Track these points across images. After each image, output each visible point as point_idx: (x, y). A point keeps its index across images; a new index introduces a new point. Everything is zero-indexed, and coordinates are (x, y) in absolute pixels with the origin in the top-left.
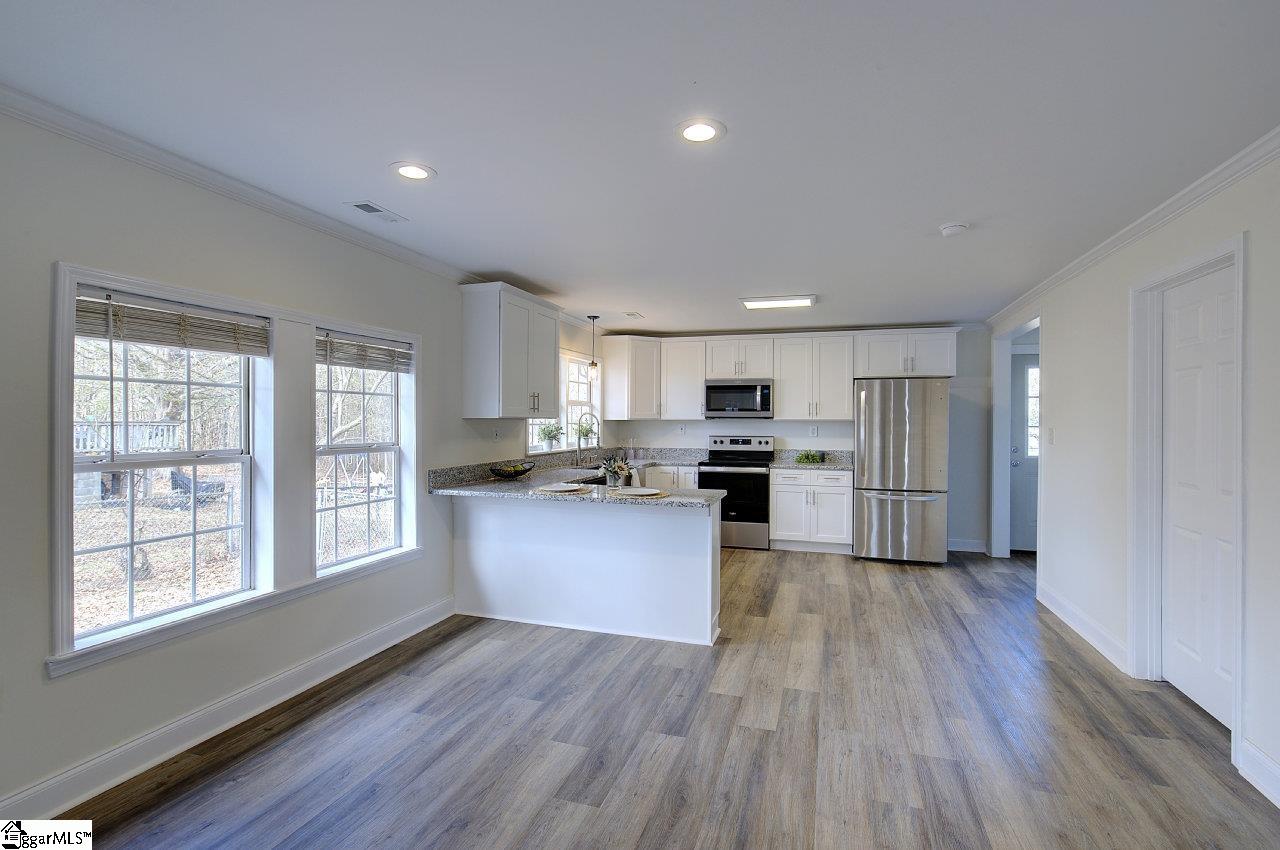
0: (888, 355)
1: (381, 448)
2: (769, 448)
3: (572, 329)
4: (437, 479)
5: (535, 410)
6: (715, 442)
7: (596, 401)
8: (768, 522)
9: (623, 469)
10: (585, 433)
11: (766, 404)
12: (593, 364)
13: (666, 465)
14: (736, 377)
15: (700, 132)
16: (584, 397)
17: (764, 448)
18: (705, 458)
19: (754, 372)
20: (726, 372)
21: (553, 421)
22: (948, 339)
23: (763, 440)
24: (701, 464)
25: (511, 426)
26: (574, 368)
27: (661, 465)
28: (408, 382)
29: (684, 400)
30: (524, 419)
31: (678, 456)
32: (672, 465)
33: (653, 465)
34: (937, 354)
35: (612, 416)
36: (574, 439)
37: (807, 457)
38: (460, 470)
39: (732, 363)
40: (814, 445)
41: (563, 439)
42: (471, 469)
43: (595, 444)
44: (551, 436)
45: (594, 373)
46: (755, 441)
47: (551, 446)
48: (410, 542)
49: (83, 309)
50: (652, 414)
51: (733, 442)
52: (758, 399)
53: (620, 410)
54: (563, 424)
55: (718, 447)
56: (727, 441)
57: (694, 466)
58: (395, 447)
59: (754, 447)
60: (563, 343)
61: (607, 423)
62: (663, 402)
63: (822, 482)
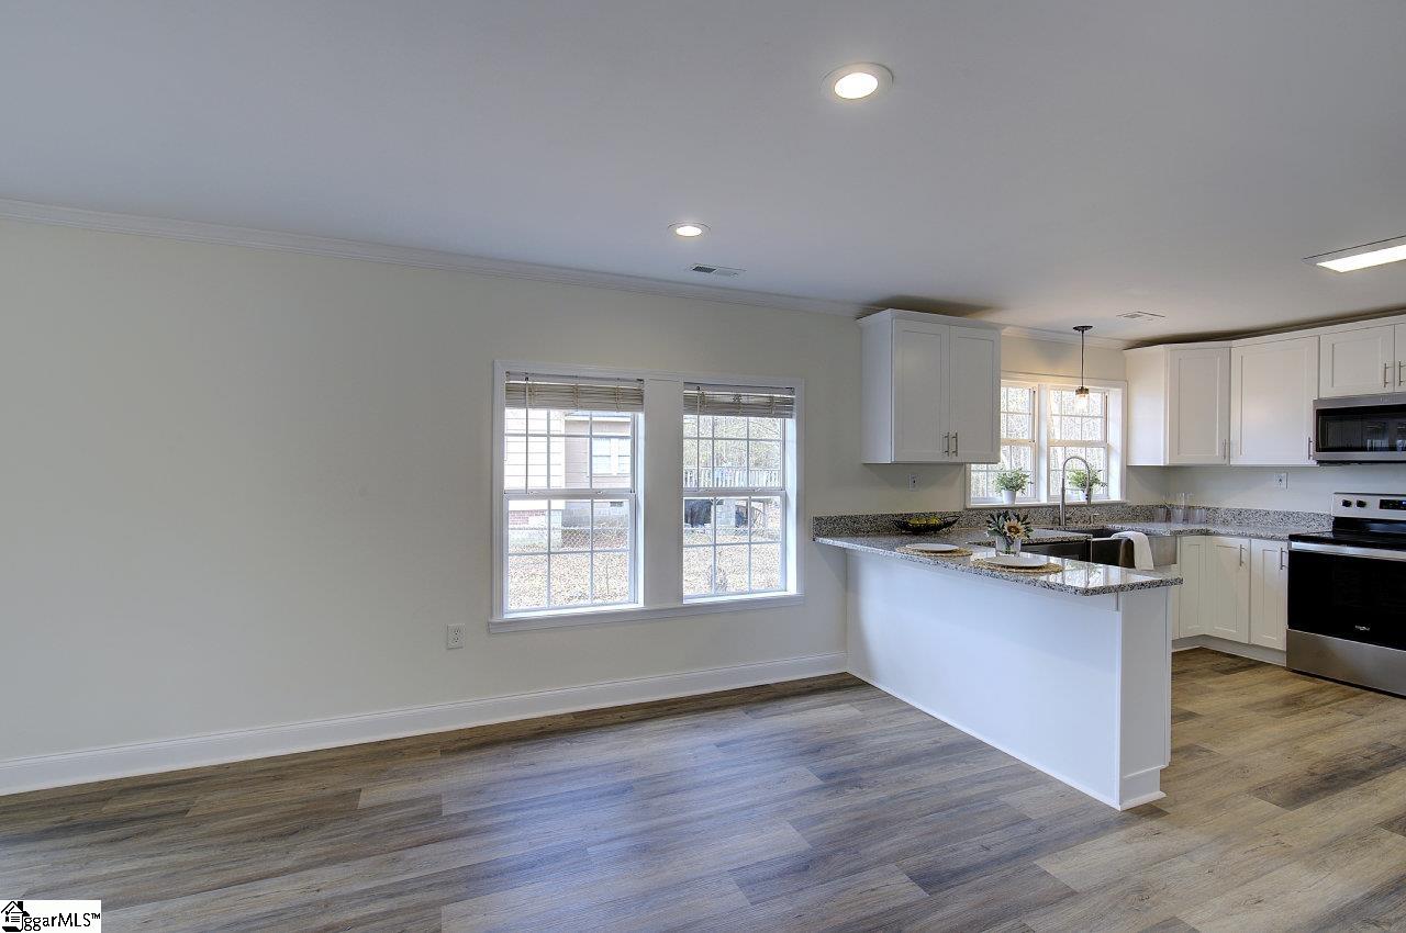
1: (765, 492)
4: (820, 526)
6: (1346, 504)
7: (1115, 438)
9: (1017, 531)
12: (1082, 391)
13: (1228, 535)
15: (856, 85)
20: (1364, 386)
21: (1006, 467)
24: (1294, 538)
25: (938, 472)
27: (1219, 534)
30: (960, 465)
32: (1239, 535)
33: (1201, 533)
35: (1141, 459)
38: (855, 519)
41: (1033, 490)
44: (1012, 486)
45: (1086, 402)
47: (1013, 497)
48: (790, 587)
49: (510, 389)
50: (1214, 457)
53: (1153, 450)
55: (1353, 514)
56: (1377, 503)
57: (1279, 539)
58: (782, 490)
61: (1133, 471)
62: (1235, 437)
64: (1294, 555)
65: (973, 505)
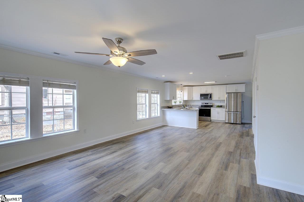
0: (233, 89)
1: (156, 104)
2: (212, 105)
3: (178, 86)
4: (162, 107)
5: (174, 99)
6: (202, 104)
7: (182, 97)
8: (210, 117)
10: (180, 102)
11: (211, 97)
12: (181, 91)
13: (193, 107)
14: (206, 93)
16: (180, 97)
17: (211, 105)
18: (201, 106)
19: (209, 92)
20: (204, 92)
21: (175, 100)
22: (244, 85)
23: (211, 103)
24: (199, 107)
25: (170, 101)
26: (178, 92)
28: (159, 96)
29: (196, 97)
30: (172, 100)
31: (195, 106)
33: (191, 107)
34: (241, 89)
36: (178, 103)
37: (218, 106)
39: (204, 90)
40: (220, 104)
41: (177, 103)
42: (165, 107)
43: (182, 104)
44: (175, 103)
45: (182, 93)
46: (209, 103)
47: (175, 104)
48: (159, 115)
49: (138, 91)
50: (191, 99)
51: (205, 104)
52: (209, 96)
53: (186, 98)
54: (177, 101)
55: (203, 105)
58: (157, 103)
59: (209, 105)
60: (177, 88)
61: (184, 101)
62: (193, 97)
63: (220, 110)
64: (199, 109)
65: (172, 105)
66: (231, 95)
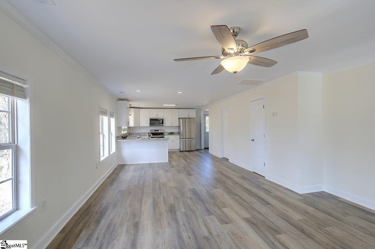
0: (185, 114)
2: (163, 132)
6: (151, 131)
11: (163, 123)
12: (130, 115)
14: (156, 117)
17: (161, 132)
19: (160, 116)
20: (154, 117)
22: (194, 111)
23: (161, 130)
29: (145, 122)
34: (192, 114)
37: (170, 133)
40: (171, 131)
44: (124, 130)
46: (159, 130)
50: (138, 125)
51: (155, 131)
52: (161, 122)
53: (132, 125)
56: (154, 131)
59: (159, 132)
62: (140, 123)
63: (174, 138)
66: (185, 121)
